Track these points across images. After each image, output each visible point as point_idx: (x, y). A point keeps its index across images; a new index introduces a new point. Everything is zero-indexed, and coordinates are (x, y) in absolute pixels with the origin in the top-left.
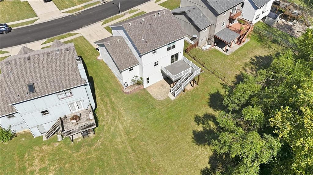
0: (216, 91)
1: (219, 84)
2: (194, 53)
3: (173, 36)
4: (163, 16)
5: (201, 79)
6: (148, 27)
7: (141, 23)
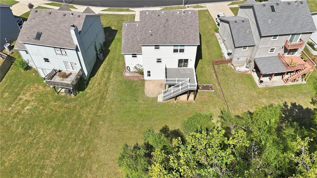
2: (221, 68)
3: (183, 39)
4: (187, 16)
5: (203, 96)
6: (163, 22)
7: (159, 16)
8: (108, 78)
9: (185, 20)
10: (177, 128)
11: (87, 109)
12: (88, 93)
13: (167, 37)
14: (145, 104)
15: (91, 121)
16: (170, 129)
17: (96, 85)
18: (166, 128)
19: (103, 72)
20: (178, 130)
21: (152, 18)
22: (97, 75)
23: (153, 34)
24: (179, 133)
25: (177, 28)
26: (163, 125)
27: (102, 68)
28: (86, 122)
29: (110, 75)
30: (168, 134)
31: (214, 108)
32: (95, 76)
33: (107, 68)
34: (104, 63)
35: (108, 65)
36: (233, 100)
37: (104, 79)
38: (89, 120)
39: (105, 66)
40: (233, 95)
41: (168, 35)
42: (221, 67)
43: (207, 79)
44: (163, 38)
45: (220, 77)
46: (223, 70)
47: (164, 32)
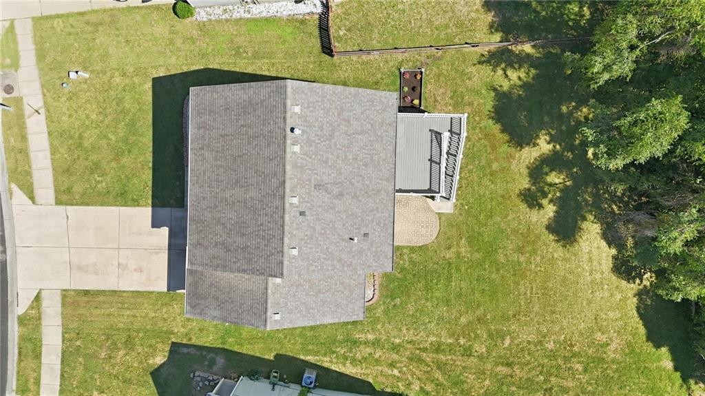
0: (493, 94)
1: (477, 66)
2: (345, 34)
3: (382, 140)
4: (306, 121)
5: (438, 98)
6: (326, 199)
7: (302, 213)
8: (376, 343)
9: (321, 128)
10: (525, 172)
11: (469, 381)
12: (421, 388)
13: (373, 190)
14: (458, 245)
15: (502, 364)
16: (527, 186)
17: (396, 372)
18: (525, 195)
19: (354, 362)
20: (528, 168)
21: (311, 238)
22: (368, 375)
23: (364, 230)
24: (534, 166)
25: (346, 156)
26: (518, 201)
27: (344, 365)
28: (506, 376)
29: (366, 343)
30: (538, 191)
31: (470, 79)
32: (371, 381)
33: (342, 352)
34: (326, 365)
35: (334, 352)
36: (447, 26)
37: (377, 356)
38: (500, 368)
39: (334, 360)
40: (430, 22)
41: (368, 186)
42: (341, 33)
43: (381, 79)
44: (375, 202)
45: (374, 42)
46: (349, 30)
47: (358, 197)
